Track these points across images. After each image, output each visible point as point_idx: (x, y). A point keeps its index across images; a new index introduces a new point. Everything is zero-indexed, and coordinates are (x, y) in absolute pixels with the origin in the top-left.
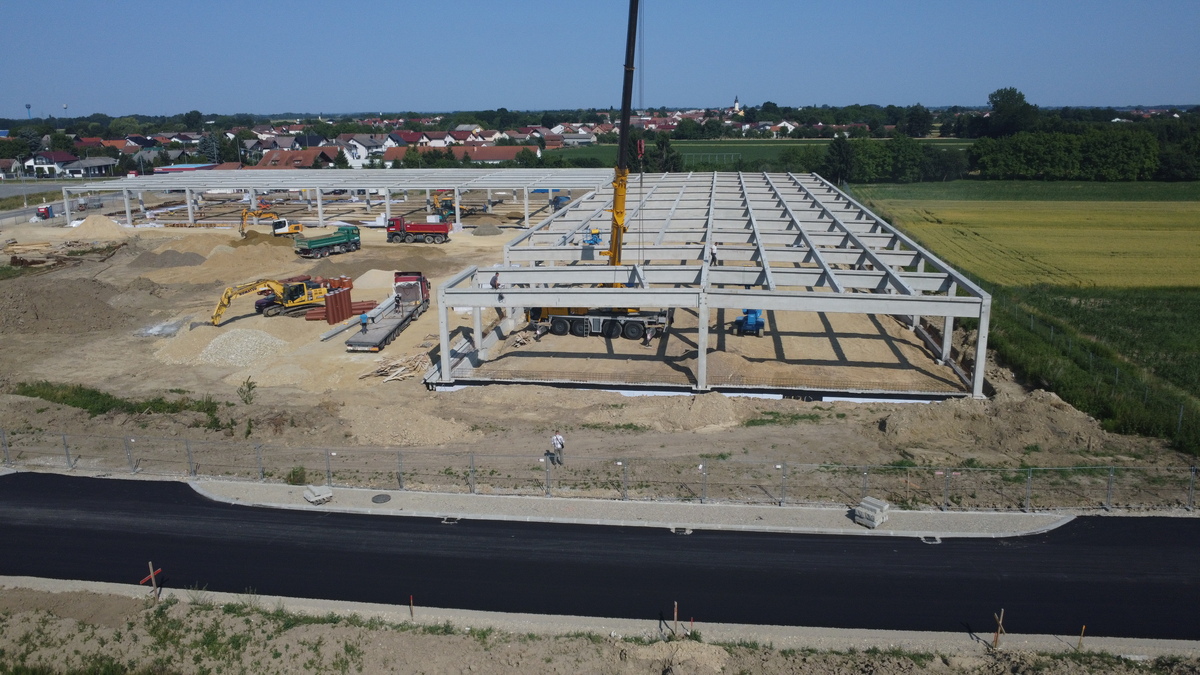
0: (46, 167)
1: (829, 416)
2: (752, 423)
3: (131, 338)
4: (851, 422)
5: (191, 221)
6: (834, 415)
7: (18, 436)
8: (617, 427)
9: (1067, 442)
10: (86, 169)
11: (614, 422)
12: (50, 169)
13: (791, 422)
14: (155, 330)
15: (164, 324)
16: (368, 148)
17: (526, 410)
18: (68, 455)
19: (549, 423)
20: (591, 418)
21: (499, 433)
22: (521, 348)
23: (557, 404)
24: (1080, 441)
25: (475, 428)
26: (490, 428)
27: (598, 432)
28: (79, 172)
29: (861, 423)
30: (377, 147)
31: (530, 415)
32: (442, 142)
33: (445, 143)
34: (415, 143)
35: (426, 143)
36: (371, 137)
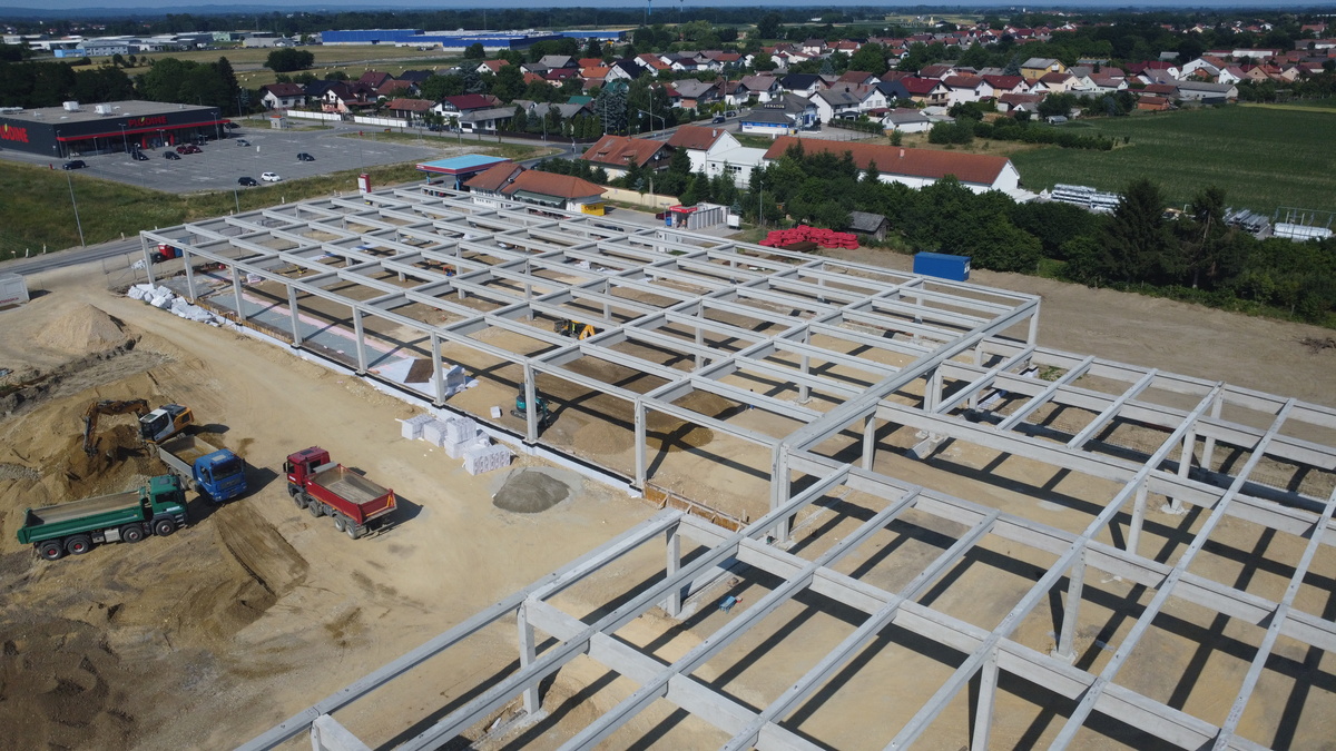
16: (835, 107)
30: (850, 106)
32: (972, 92)
33: (977, 93)
34: (925, 95)
35: (943, 95)
36: (847, 90)
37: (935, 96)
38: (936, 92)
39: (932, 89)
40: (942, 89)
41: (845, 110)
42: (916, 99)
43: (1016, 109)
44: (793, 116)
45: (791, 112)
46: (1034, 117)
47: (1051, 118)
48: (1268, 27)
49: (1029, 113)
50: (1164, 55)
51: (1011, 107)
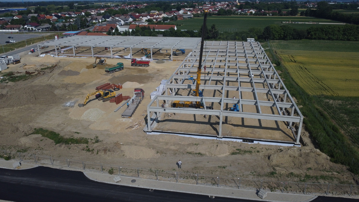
0: (30, 28)
1: (255, 152)
2: (233, 154)
3: (62, 108)
4: (261, 154)
5: (74, 55)
6: (256, 151)
7: (37, 150)
8: (196, 153)
9: (320, 166)
10: (42, 29)
11: (195, 152)
12: (32, 28)
13: (244, 154)
14: (68, 104)
15: (71, 102)
16: (124, 21)
17: (171, 145)
18: (51, 159)
19: (178, 151)
20: (189, 149)
21: (164, 154)
22: (170, 118)
23: (180, 143)
24: (323, 166)
25: (158, 152)
26: (162, 153)
27: (191, 155)
28: (40, 30)
29: (263, 155)
31: (173, 147)
32: (146, 18)
33: (147, 18)
34: (138, 18)
35: (141, 18)
36: (125, 17)
37: (140, 19)
38: (140, 18)
39: (139, 17)
40: (141, 17)
41: (126, 22)
42: (137, 19)
43: (158, 20)
44: (118, 23)
45: (118, 22)
46: (162, 21)
47: (165, 22)
48: (186, 4)
49: (161, 21)
50: (173, 10)
51: (157, 20)
